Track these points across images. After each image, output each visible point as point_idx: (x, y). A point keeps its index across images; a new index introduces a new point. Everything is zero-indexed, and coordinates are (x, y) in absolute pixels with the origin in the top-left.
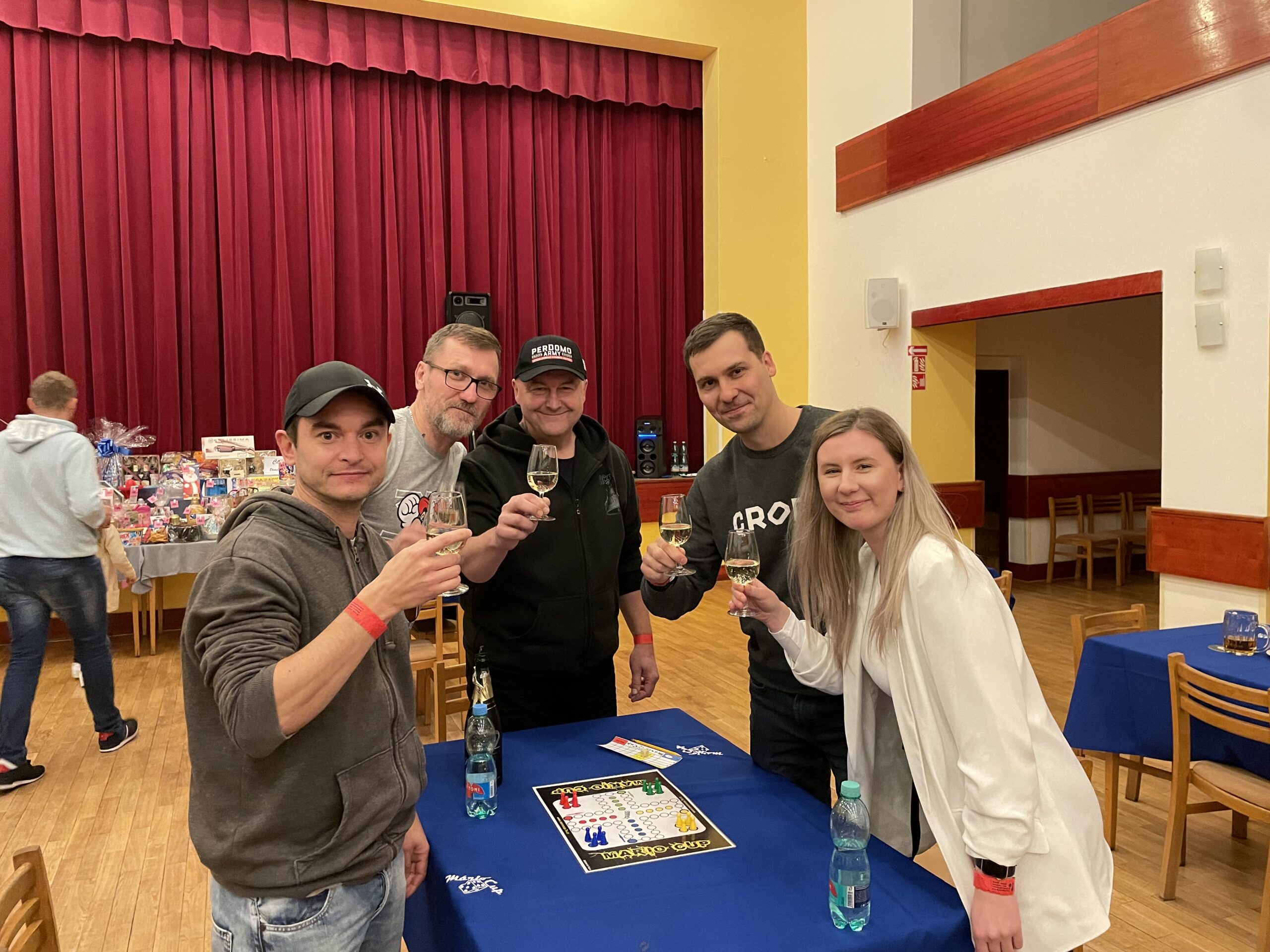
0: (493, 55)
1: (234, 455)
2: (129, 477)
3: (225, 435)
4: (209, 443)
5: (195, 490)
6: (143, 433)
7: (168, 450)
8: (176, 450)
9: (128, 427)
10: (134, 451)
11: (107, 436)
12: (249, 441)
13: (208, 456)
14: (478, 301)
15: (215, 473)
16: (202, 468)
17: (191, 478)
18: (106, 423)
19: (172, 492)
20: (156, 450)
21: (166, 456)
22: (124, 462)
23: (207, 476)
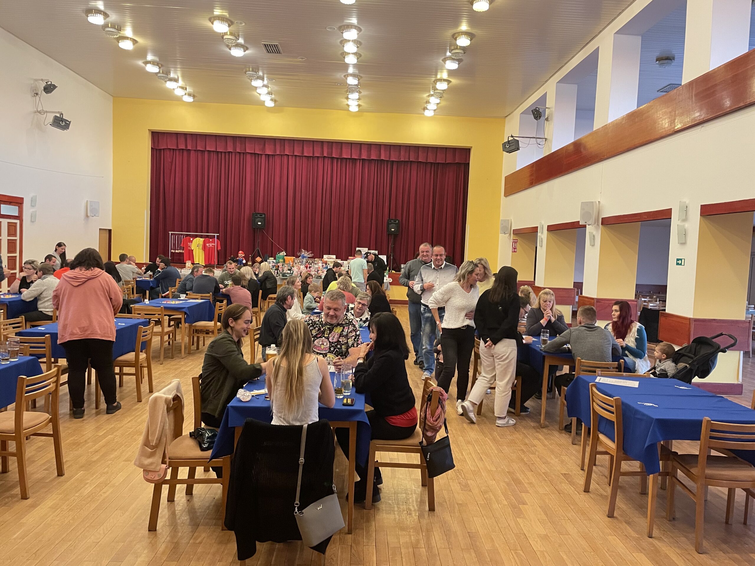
0: (405, 152)
1: (331, 260)
2: (307, 264)
3: (329, 255)
4: (325, 256)
5: (321, 268)
6: (311, 253)
7: (316, 258)
8: (318, 258)
9: (308, 251)
10: (309, 257)
11: (303, 253)
12: (334, 257)
13: (325, 260)
14: (396, 221)
15: (326, 264)
16: (323, 263)
17: (320, 265)
18: (303, 250)
19: (316, 268)
20: (313, 257)
21: (316, 259)
22: (306, 260)
23: (324, 265)
